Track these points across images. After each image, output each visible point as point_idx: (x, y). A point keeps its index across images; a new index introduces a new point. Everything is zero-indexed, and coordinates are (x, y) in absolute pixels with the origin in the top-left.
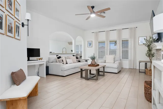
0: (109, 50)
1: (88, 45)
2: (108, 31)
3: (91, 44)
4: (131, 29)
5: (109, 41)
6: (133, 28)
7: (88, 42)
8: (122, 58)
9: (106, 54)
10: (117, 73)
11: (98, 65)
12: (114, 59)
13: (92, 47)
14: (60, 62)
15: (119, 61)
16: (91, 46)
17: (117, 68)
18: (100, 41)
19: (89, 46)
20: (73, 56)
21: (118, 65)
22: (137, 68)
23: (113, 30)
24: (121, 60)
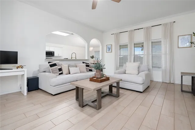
0: (133, 56)
1: (107, 49)
2: (132, 31)
3: (110, 48)
4: (166, 25)
5: (133, 44)
6: (168, 23)
7: (107, 46)
8: (152, 67)
9: (128, 61)
10: (142, 91)
11: (108, 79)
12: (138, 68)
13: (112, 52)
14: (54, 72)
15: (146, 72)
16: (110, 51)
17: (141, 83)
18: (121, 45)
19: (107, 51)
20: (83, 63)
21: (144, 78)
22: (176, 83)
23: (138, 29)
24: (149, 70)
